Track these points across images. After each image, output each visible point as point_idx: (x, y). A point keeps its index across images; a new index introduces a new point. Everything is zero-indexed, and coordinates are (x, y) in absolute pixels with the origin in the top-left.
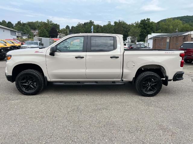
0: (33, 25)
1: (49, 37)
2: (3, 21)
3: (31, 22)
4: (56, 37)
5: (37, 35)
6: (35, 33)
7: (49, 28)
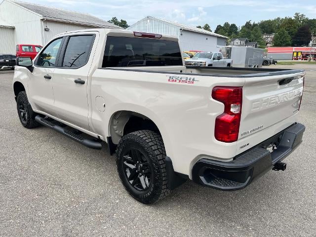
0: (269, 25)
1: (293, 46)
2: (225, 23)
3: (267, 21)
4: (307, 44)
5: (271, 43)
6: (269, 39)
7: (295, 28)
